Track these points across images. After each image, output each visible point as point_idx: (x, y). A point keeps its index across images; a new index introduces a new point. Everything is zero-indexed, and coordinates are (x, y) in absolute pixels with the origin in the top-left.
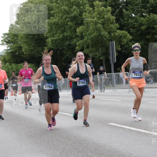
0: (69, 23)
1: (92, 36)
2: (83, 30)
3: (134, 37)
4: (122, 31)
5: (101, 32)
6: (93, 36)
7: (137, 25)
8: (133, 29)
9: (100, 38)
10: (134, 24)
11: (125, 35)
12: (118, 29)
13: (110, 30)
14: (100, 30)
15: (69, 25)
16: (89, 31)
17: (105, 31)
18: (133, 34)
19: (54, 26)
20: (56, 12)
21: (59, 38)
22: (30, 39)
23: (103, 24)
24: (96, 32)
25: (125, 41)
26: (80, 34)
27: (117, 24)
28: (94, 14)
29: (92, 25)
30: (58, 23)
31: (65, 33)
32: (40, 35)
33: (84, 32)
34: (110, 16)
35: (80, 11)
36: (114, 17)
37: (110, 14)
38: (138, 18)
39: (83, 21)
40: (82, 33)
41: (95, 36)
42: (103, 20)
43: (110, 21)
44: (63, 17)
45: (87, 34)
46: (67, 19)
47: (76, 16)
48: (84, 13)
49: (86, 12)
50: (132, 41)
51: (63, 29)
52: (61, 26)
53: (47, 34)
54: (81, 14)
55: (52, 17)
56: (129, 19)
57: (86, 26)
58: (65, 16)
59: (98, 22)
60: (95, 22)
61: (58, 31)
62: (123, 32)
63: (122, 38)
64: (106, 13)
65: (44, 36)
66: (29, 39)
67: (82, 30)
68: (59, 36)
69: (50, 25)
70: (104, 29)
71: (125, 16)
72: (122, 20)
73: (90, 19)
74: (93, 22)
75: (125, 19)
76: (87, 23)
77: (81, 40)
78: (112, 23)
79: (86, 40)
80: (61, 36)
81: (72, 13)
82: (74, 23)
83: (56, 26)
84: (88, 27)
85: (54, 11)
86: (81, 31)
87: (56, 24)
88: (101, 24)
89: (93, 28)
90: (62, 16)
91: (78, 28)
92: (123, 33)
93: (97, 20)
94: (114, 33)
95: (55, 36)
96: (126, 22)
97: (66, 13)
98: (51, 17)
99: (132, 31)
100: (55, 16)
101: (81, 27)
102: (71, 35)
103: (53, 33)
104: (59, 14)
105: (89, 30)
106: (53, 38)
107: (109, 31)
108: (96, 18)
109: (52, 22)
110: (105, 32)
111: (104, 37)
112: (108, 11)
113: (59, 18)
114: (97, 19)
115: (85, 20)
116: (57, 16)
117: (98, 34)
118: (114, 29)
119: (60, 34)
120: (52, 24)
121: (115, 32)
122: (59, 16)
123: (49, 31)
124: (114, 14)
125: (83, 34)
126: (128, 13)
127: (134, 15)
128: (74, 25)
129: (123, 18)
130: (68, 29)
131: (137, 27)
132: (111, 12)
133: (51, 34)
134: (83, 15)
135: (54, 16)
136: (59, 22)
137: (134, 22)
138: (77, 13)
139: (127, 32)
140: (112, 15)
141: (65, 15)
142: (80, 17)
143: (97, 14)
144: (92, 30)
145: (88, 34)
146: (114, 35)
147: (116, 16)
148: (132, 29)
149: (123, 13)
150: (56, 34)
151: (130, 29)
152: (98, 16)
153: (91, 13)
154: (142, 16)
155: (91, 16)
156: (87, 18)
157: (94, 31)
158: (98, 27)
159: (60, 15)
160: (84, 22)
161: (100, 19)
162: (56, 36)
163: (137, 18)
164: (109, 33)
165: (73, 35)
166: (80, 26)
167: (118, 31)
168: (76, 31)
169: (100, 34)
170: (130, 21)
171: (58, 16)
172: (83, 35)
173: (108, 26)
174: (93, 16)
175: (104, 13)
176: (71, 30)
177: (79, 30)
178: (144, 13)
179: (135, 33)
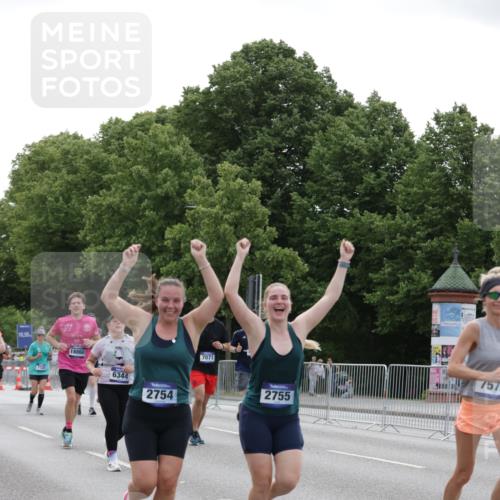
0: (147, 213)
2: (183, 236)
3: (315, 269)
4: (283, 248)
5: (229, 246)
7: (326, 237)
8: (314, 246)
9: (225, 260)
10: (318, 233)
11: (290, 259)
12: (276, 242)
13: (254, 242)
14: (226, 241)
15: (147, 217)
18: (313, 260)
19: (107, 216)
20: (115, 179)
22: (41, 244)
23: (236, 224)
26: (172, 245)
27: (274, 229)
28: (216, 195)
29: (208, 225)
30: (119, 208)
31: (134, 237)
32: (68, 235)
33: (185, 242)
34: (255, 205)
35: (180, 184)
36: (266, 211)
37: (256, 199)
38: (330, 219)
39: (185, 212)
40: (180, 243)
41: (212, 254)
42: (237, 214)
43: (255, 220)
44: (135, 194)
46: (145, 203)
47: (170, 194)
48: (189, 191)
49: (193, 188)
50: (309, 278)
51: (130, 225)
52: (124, 218)
53: (86, 236)
54: (180, 194)
55: (104, 191)
56: (308, 218)
57: (190, 225)
58: (140, 192)
59: (222, 217)
60: (216, 217)
61: (116, 230)
62: (287, 251)
63: (282, 268)
64: (247, 197)
65: (77, 238)
66: (37, 244)
67: (180, 235)
68: (117, 243)
69: (96, 211)
71: (295, 211)
72: (288, 218)
73: (203, 209)
74: (209, 216)
75: (294, 216)
76: (194, 220)
77: (174, 260)
78: (258, 225)
79: (187, 263)
81: (158, 186)
82: (163, 214)
83: (113, 215)
84: (196, 229)
85: (111, 176)
86: (177, 237)
87: (113, 210)
88: (231, 224)
89: (207, 233)
90: (131, 192)
91: (168, 228)
92: (285, 255)
93: (221, 212)
94: (263, 252)
95: (107, 241)
96: (297, 225)
97: (142, 184)
98: (102, 189)
99: (308, 251)
100: (113, 189)
101: (177, 227)
102: (147, 244)
103: (103, 234)
104: (124, 184)
105: (197, 236)
106: (101, 247)
108: (217, 207)
109: (104, 203)
112: (253, 192)
113: (122, 195)
114: (221, 209)
115: (191, 209)
116: (117, 189)
117: (221, 250)
118: (265, 240)
119: (121, 237)
120: (103, 208)
121: (267, 248)
122: (123, 191)
123: (93, 226)
124: (270, 202)
125: (182, 245)
126: (304, 201)
127: (318, 209)
128: (160, 219)
129: (291, 214)
130: (143, 226)
131: (325, 243)
132: (259, 194)
133: (96, 234)
134: (186, 195)
135: (109, 189)
136: (122, 205)
137: (319, 229)
138: (172, 189)
139: (297, 253)
140: (264, 203)
141: (139, 188)
142: (178, 200)
143: (223, 195)
144: (205, 237)
146: (263, 256)
147: (273, 207)
148: (311, 246)
149: (291, 202)
150: (110, 237)
151: (306, 245)
152: (225, 201)
153: (206, 191)
154: (341, 213)
155: (206, 201)
156: (198, 204)
157: (211, 241)
158: (221, 230)
159: (124, 187)
160: (188, 213)
161: (228, 210)
162: (110, 243)
163: (327, 221)
165: (154, 244)
166: (176, 223)
167: (274, 247)
168: (163, 236)
169: (226, 251)
170: (309, 223)
171: (119, 191)
172: (179, 250)
173: (249, 231)
174: (212, 200)
175: (242, 196)
176: (150, 233)
177: (172, 233)
178: (347, 207)
179: (316, 256)
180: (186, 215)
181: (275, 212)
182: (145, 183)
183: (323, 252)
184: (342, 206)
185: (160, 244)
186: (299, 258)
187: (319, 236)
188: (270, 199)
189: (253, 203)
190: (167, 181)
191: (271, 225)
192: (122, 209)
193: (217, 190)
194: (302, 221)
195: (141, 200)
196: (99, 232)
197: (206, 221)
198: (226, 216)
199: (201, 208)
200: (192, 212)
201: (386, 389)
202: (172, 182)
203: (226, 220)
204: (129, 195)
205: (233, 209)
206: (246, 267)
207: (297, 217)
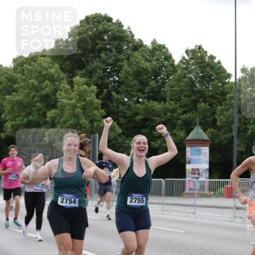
0: (37, 104)
1: (68, 124)
2: (56, 116)
3: (125, 131)
5: (80, 120)
7: (130, 113)
8: (124, 119)
10: (126, 111)
11: (113, 126)
12: (104, 117)
13: (93, 118)
14: (79, 118)
15: (37, 106)
16: (65, 117)
17: (86, 119)
18: (123, 126)
19: (16, 106)
20: (20, 87)
21: (23, 122)
23: (84, 108)
24: (73, 119)
25: (112, 135)
26: (51, 120)
27: (103, 111)
28: (73, 94)
29: (69, 110)
31: (31, 117)
33: (57, 119)
34: (93, 99)
35: (54, 89)
36: (99, 101)
37: (94, 95)
38: (133, 104)
39: (57, 103)
40: (54, 119)
41: (71, 124)
42: (84, 103)
43: (94, 106)
44: (30, 95)
45: (61, 121)
46: (36, 99)
47: (49, 94)
48: (59, 92)
49: (61, 90)
50: (122, 136)
51: (29, 110)
52: (26, 107)
53: (6, 116)
54: (54, 93)
55: (14, 93)
56: (120, 105)
57: (60, 110)
58: (33, 94)
59: (76, 105)
60: (73, 106)
61: (22, 113)
64: (89, 95)
65: (1, 118)
67: (54, 115)
68: (22, 120)
69: (11, 104)
70: (85, 116)
71: (114, 101)
72: (111, 105)
73: (67, 101)
74: (70, 105)
76: (62, 107)
77: (52, 128)
78: (96, 108)
80: (25, 120)
81: (43, 89)
82: (45, 104)
83: (20, 106)
84: (63, 111)
85: (18, 85)
86: (53, 117)
87: (20, 103)
88: (81, 109)
89: (69, 114)
90: (29, 93)
91: (48, 112)
93: (76, 103)
94: (99, 123)
96: (115, 108)
97: (34, 89)
99: (121, 122)
100: (19, 92)
101: (53, 111)
102: (38, 120)
103: (14, 115)
104: (25, 89)
105: (63, 115)
106: (13, 123)
107: (91, 119)
108: (74, 100)
109: (15, 100)
110: (84, 120)
111: (82, 127)
112: (92, 92)
113: (24, 95)
114: (76, 101)
115: (59, 101)
116: (21, 92)
117: (76, 122)
118: (99, 116)
119: (24, 117)
120: (14, 103)
122: (24, 93)
123: (9, 112)
124: (101, 97)
125: (56, 120)
126: (119, 97)
127: (126, 100)
128: (44, 107)
129: (112, 103)
130: (35, 111)
131: (129, 117)
132: (95, 93)
133: (11, 116)
134: (57, 94)
135: (17, 92)
136: (24, 100)
137: (127, 109)
138: (50, 91)
139: (116, 123)
140: (97, 97)
141: (33, 91)
142: (53, 97)
143: (77, 94)
144: (68, 116)
145: (63, 121)
146: (98, 125)
147: (103, 99)
148: (122, 119)
149: (112, 97)
150: (19, 117)
151: (120, 119)
152: (78, 97)
153: (68, 92)
154: (138, 102)
155: (68, 97)
156: (63, 99)
157: (71, 118)
158: (76, 112)
159: (25, 91)
160: (59, 104)
161: (79, 101)
162: (18, 120)
163: (131, 105)
164: (91, 122)
165: (41, 120)
166: (52, 109)
168: (46, 116)
169: (79, 122)
170: (121, 108)
171: (23, 93)
172: (54, 122)
173: (91, 112)
174: (71, 96)
175: (86, 94)
176: (39, 114)
177: (50, 114)
178: (141, 98)
179: (125, 124)
180: (57, 105)
181: (104, 102)
182: (35, 89)
183: (129, 122)
184: (139, 98)
185: (44, 120)
186: (117, 126)
187: (126, 113)
188: (100, 95)
189: (92, 97)
190: (47, 87)
191: (102, 109)
192: (24, 102)
193: (73, 91)
194: (118, 107)
195: (33, 97)
197: (68, 107)
198: (79, 105)
199: (65, 101)
200: (61, 103)
201: (163, 191)
202: (50, 88)
203: (79, 107)
204: (28, 95)
205: (82, 101)
206: (89, 131)
207: (115, 104)
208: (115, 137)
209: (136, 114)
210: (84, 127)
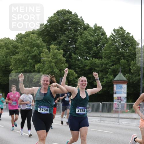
0: (30, 60)
2: (40, 67)
3: (79, 75)
5: (54, 69)
6: (48, 72)
7: (82, 66)
10: (80, 65)
11: (72, 73)
15: (29, 62)
16: (45, 68)
17: (57, 69)
18: (78, 73)
19: (18, 62)
20: (20, 51)
21: (22, 71)
23: (56, 63)
24: (50, 69)
25: (72, 78)
27: (67, 64)
29: (48, 64)
30: (22, 59)
31: (26, 68)
32: (7, 67)
33: (41, 68)
35: (39, 52)
36: (65, 59)
37: (61, 55)
38: (83, 61)
40: (39, 69)
41: (49, 72)
42: (56, 60)
44: (26, 55)
45: (43, 70)
46: (29, 57)
47: (36, 55)
48: (42, 54)
49: (43, 53)
50: (77, 78)
52: (24, 62)
53: (12, 67)
54: (39, 54)
55: (17, 54)
56: (77, 61)
57: (42, 64)
58: (27, 55)
59: (52, 61)
60: (50, 61)
61: (21, 66)
63: (69, 75)
64: (59, 55)
65: (9, 68)
67: (39, 67)
68: (21, 69)
69: (15, 60)
70: (57, 67)
72: (71, 61)
74: (48, 61)
76: (44, 62)
78: (63, 63)
81: (33, 52)
82: (34, 61)
83: (20, 61)
84: (44, 65)
87: (20, 60)
88: (54, 63)
89: (47, 66)
90: (25, 54)
91: (36, 65)
92: (70, 72)
93: (51, 60)
95: (18, 69)
96: (73, 63)
98: (16, 54)
99: (77, 70)
100: (20, 54)
101: (39, 64)
102: (30, 69)
103: (17, 67)
104: (23, 52)
105: (44, 67)
106: (16, 71)
107: (60, 69)
108: (50, 58)
109: (17, 58)
110: (56, 69)
111: (55, 73)
112: (61, 53)
114: (51, 59)
115: (42, 59)
116: (21, 53)
117: (52, 71)
118: (64, 67)
119: (22, 68)
120: (17, 60)
122: (23, 54)
123: (14, 65)
124: (66, 56)
125: (40, 70)
126: (76, 56)
127: (80, 58)
128: (33, 62)
129: (72, 60)
131: (82, 68)
132: (62, 54)
133: (15, 67)
134: (41, 55)
136: (22, 58)
137: (80, 64)
139: (74, 71)
140: (64, 57)
141: (27, 53)
142: (39, 56)
143: (52, 54)
144: (47, 67)
147: (67, 58)
148: (78, 69)
149: (72, 56)
150: (19, 68)
151: (76, 69)
152: (52, 57)
153: (47, 54)
154: (87, 59)
155: (47, 56)
156: (44, 57)
157: (49, 68)
158: (52, 65)
159: (23, 53)
160: (42, 60)
161: (53, 59)
162: (19, 70)
165: (31, 69)
166: (38, 63)
169: (53, 71)
170: (77, 62)
174: (49, 56)
175: (57, 55)
176: (31, 66)
177: (37, 66)
178: (88, 57)
179: (79, 72)
180: (41, 61)
181: (67, 59)
182: (29, 52)
183: (81, 70)
185: (34, 69)
186: (75, 72)
187: (80, 66)
188: (65, 55)
189: (60, 57)
190: (36, 51)
191: (66, 63)
192: (22, 60)
193: (50, 53)
194: (75, 62)
195: (28, 57)
196: (16, 66)
197: (47, 62)
198: (53, 61)
199: (45, 59)
200: (43, 60)
201: (101, 109)
202: (37, 51)
203: (53, 62)
204: (24, 55)
205: (55, 59)
206: (59, 75)
207: (74, 60)
208: (73, 79)
209: (85, 66)
210: (56, 74)
